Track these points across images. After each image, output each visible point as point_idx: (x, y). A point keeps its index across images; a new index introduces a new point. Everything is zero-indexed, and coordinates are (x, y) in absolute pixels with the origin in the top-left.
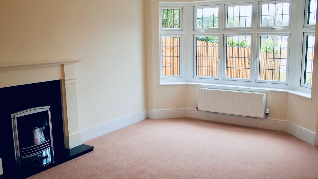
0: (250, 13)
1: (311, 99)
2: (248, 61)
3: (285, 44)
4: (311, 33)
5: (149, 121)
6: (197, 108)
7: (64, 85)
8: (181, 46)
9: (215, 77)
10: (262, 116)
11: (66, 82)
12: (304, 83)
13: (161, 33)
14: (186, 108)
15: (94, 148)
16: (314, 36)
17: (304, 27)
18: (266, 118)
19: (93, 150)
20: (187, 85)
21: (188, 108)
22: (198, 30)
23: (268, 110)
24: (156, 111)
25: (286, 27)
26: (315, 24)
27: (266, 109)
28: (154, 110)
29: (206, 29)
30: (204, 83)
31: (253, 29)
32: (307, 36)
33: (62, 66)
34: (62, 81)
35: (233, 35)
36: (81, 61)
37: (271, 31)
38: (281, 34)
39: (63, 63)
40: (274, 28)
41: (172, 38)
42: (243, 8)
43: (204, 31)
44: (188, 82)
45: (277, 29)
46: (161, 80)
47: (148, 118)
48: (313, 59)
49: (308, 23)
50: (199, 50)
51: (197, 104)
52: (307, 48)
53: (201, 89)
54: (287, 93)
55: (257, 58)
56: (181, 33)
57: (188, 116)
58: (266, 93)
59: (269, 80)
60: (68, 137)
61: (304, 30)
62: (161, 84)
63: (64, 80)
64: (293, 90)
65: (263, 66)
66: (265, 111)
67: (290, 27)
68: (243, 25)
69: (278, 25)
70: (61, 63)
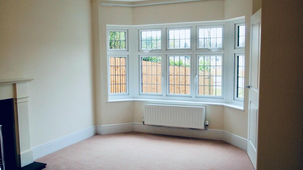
0: (188, 36)
1: (244, 110)
2: (188, 78)
3: (220, 63)
4: (241, 54)
5: (98, 137)
6: (144, 122)
7: (16, 103)
8: (127, 66)
9: (159, 93)
10: (202, 127)
11: (18, 101)
12: (237, 97)
13: (108, 53)
14: (134, 123)
15: (46, 164)
16: (244, 56)
17: (235, 49)
18: (206, 129)
19: (45, 167)
20: (134, 101)
21: (135, 123)
22: (143, 50)
23: (207, 121)
24: (104, 127)
25: (220, 49)
26: (244, 46)
27: (205, 121)
28: (103, 126)
29: (150, 50)
30: (150, 99)
31: (192, 50)
32: (238, 57)
33: (14, 85)
34: (14, 99)
35: (174, 55)
36: (32, 80)
37: (207, 52)
38: (215, 54)
39: (14, 82)
40: (210, 50)
41: (119, 58)
42: (182, 31)
43: (148, 51)
44: (134, 98)
45: (213, 50)
46: (109, 97)
47: (97, 134)
48: (244, 76)
49: (238, 45)
50: (144, 68)
51: (144, 119)
52: (238, 66)
53: (147, 104)
54: (223, 106)
55: (196, 76)
56: (127, 53)
57: (135, 131)
58: (205, 107)
59: (207, 95)
60: (19, 155)
61: (235, 51)
62: (109, 100)
63: (16, 99)
64: (228, 103)
65: (201, 83)
66: (205, 123)
67: (223, 49)
68: (182, 47)
69: (213, 46)
70: (13, 82)
